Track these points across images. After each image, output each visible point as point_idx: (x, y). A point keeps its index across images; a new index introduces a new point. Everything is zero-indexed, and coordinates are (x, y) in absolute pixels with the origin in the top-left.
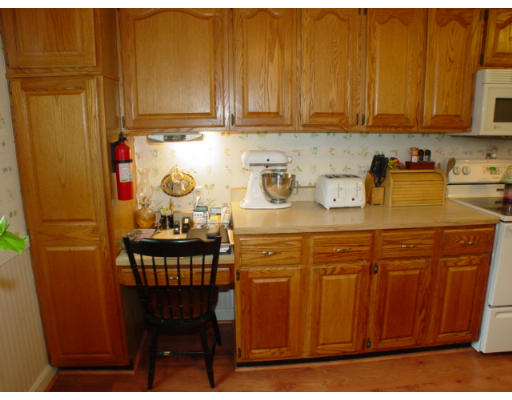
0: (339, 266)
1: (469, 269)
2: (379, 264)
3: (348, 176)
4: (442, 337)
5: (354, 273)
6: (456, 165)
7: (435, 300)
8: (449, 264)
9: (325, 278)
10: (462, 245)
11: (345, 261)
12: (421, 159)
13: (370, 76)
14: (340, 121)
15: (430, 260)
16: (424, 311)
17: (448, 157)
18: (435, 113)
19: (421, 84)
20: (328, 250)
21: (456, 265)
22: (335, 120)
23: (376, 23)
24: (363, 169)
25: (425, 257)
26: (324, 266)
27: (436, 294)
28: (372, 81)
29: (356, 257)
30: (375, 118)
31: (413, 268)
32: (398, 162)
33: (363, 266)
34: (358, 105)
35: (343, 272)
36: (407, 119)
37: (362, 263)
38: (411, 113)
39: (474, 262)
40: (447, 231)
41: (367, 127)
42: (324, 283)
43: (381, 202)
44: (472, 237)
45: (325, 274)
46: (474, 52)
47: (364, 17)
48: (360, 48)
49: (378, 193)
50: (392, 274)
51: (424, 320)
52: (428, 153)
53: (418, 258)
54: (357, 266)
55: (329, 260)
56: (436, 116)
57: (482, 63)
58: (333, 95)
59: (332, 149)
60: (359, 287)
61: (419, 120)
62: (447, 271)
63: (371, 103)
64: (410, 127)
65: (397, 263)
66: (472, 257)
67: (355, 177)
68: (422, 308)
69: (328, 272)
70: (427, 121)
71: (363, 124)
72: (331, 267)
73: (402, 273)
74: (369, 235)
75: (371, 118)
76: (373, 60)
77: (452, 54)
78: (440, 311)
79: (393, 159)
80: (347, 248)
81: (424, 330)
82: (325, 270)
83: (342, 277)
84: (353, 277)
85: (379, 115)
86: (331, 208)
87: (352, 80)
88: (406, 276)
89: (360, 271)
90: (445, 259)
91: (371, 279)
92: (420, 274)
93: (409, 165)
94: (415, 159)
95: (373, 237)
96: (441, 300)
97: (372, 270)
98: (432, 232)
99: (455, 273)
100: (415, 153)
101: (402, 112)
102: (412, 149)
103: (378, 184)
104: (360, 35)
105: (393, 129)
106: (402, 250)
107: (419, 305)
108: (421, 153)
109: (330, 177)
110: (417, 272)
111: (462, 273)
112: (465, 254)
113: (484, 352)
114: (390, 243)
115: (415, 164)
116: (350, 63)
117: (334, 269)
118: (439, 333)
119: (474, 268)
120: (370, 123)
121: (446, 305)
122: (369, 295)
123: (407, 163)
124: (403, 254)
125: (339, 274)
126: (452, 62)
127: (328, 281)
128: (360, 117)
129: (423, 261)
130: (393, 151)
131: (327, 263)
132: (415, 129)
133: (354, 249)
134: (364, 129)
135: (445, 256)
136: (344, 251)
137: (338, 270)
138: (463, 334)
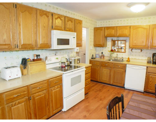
0: (17, 101)
1: (58, 89)
2: (31, 96)
3: (13, 67)
4: (55, 112)
5: (23, 102)
6: (48, 58)
7: (51, 102)
8: (52, 89)
9: (12, 108)
10: (55, 83)
11: (19, 99)
12: (37, 58)
13: (19, 31)
14: (9, 47)
15: (47, 90)
16: (48, 106)
17: (45, 56)
18: (41, 43)
19: (36, 33)
20: (12, 97)
21: (54, 89)
22: (6, 47)
23: (20, 12)
24: (18, 63)
25: (45, 90)
26: (11, 104)
27: (50, 100)
28: (20, 33)
29: (23, 96)
30: (21, 46)
31: (42, 94)
32: (30, 60)
33: (26, 99)
34: (15, 41)
35: (19, 103)
36: (32, 45)
37: (25, 98)
38: (34, 43)
39: (59, 87)
40: (50, 80)
41: (19, 49)
42: (12, 110)
43: (27, 74)
44: (57, 80)
45: (12, 106)
46: (50, 25)
47: (15, 9)
48: (15, 20)
49: (25, 71)
50: (36, 98)
51: (48, 109)
52: (39, 55)
53: (43, 90)
54: (24, 99)
55: (12, 101)
56: (41, 44)
57: (52, 28)
58: (5, 37)
59: (6, 57)
60: (26, 106)
61: (36, 45)
62: (52, 92)
63: (20, 40)
64: (34, 48)
65: (37, 94)
66: (58, 86)
67: (16, 67)
68: (47, 105)
69: (13, 105)
70: (39, 46)
71: (18, 48)
72: (14, 103)
73: (39, 97)
74: (27, 87)
75: (20, 46)
76: (20, 25)
77: (44, 25)
78: (53, 104)
79: (29, 59)
80: (19, 94)
81: (49, 112)
82: (12, 105)
83: (19, 105)
84: (23, 104)
85: (23, 44)
86: (9, 80)
87: (12, 32)
88: (41, 98)
89: (25, 101)
90: (51, 89)
91: (29, 102)
92: (45, 95)
93: (34, 60)
94: (36, 58)
95: (28, 88)
96: (52, 101)
97: (29, 99)
98: (46, 81)
99: (54, 92)
100: (35, 56)
101: (31, 43)
102: (34, 55)
103: (25, 68)
104: (14, 16)
105: (28, 49)
106: (38, 89)
107: (46, 105)
108: (37, 56)
109: (6, 68)
110: (44, 95)
111: (56, 91)
112: (56, 86)
113: (65, 111)
114: (34, 88)
115: (36, 59)
116: (11, 26)
117: (15, 103)
118: (53, 111)
119: (59, 89)
120: (20, 47)
121: (54, 102)
122: (30, 108)
123: (33, 59)
124: (38, 91)
125: (18, 104)
126: (45, 27)
127: (14, 109)
128: (16, 45)
129: (45, 91)
130: (28, 56)
131: (12, 102)
132: (35, 49)
133: (21, 94)
134: (18, 49)
135: (50, 88)
136: (18, 96)
137: (17, 103)
138: (60, 108)
